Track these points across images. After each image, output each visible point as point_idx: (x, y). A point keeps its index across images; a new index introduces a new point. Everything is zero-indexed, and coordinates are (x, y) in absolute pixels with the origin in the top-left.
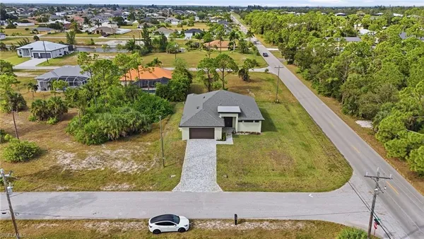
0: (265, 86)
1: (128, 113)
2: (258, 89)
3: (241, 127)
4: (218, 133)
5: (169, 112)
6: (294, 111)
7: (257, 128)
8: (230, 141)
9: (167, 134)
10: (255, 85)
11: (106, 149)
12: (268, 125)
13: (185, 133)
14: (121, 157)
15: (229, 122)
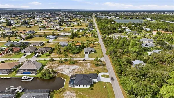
0: (97, 46)
1: (76, 50)
2: (96, 46)
3: (92, 52)
4: (89, 53)
5: (82, 50)
6: (100, 50)
7: (94, 52)
8: (90, 54)
9: (82, 53)
10: (95, 46)
11: (75, 55)
12: (95, 52)
13: (85, 53)
14: (77, 55)
15: (90, 52)
